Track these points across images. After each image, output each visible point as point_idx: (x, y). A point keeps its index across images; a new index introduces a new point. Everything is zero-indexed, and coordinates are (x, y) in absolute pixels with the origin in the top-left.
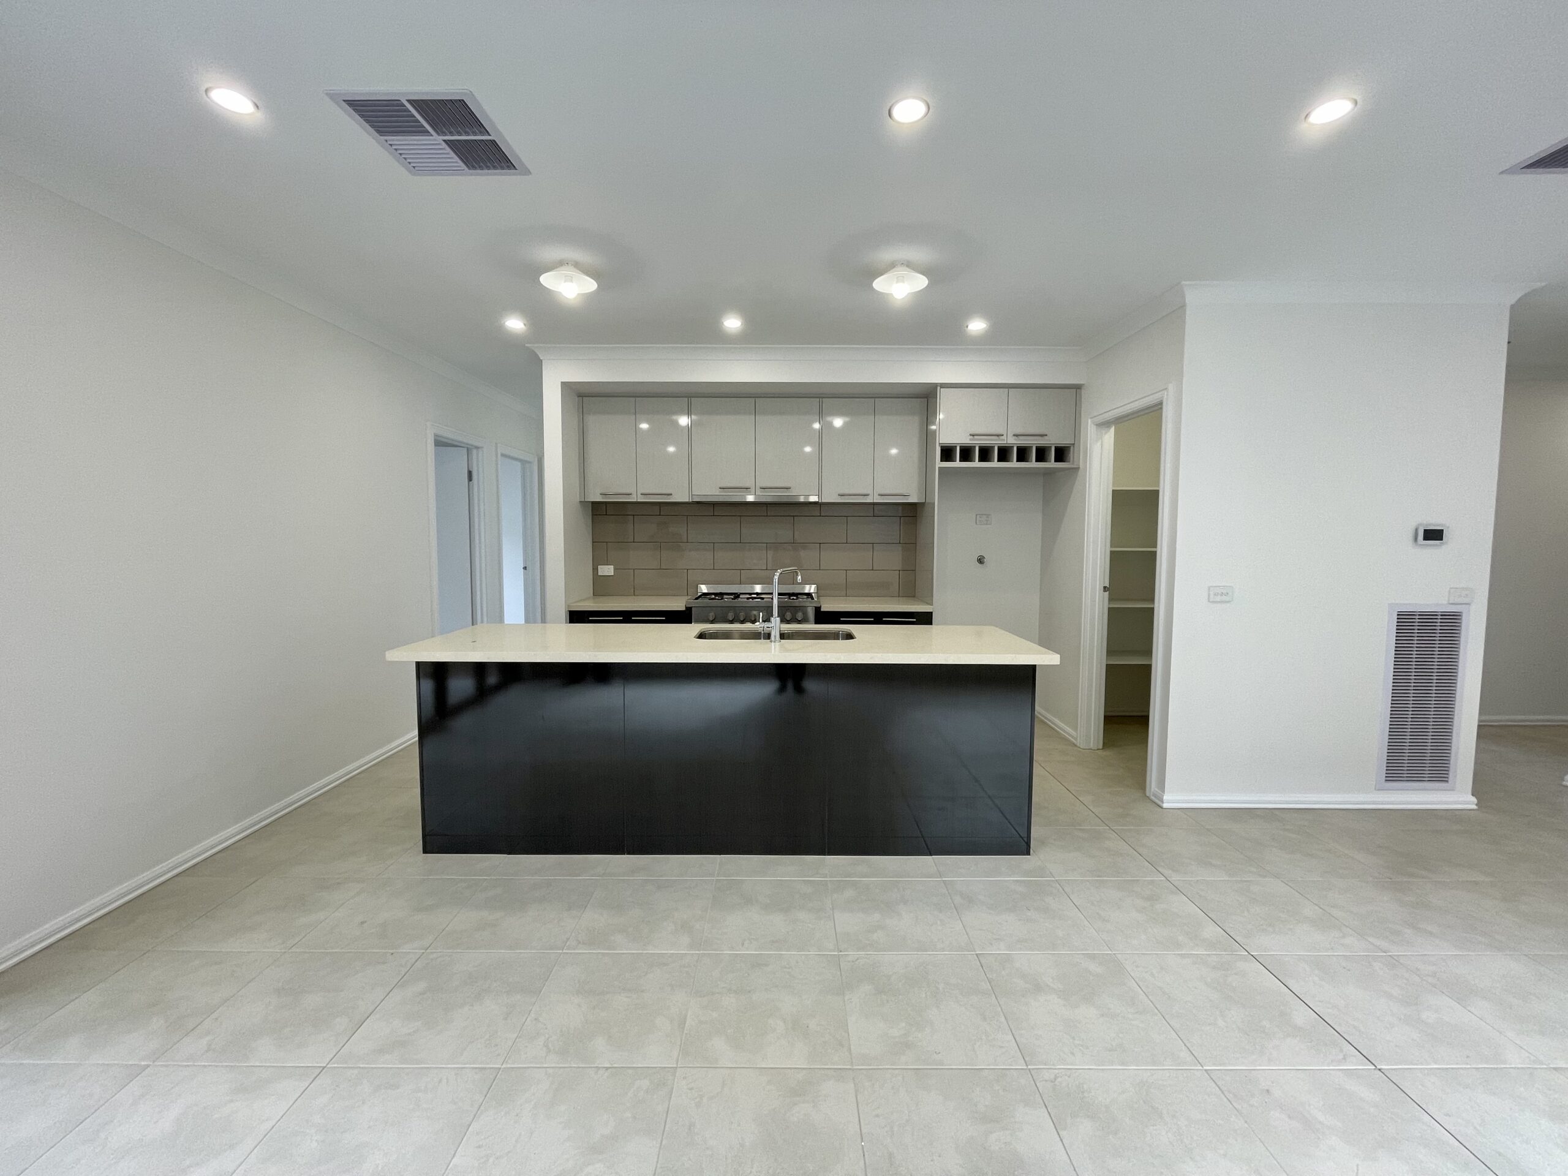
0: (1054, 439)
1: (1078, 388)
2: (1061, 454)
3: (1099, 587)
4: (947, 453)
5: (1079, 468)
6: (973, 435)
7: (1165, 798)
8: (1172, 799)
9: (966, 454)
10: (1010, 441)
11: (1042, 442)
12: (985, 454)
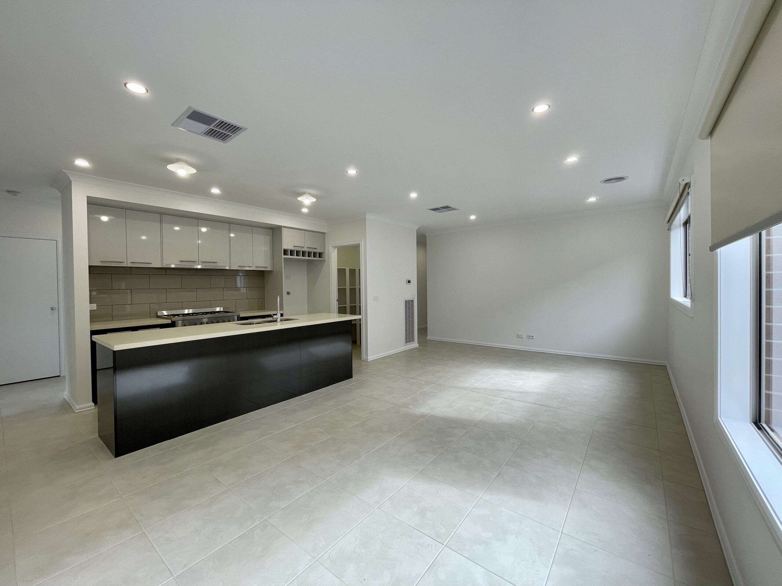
0: (318, 251)
1: (324, 233)
2: (320, 255)
3: (336, 300)
4: (285, 252)
5: (325, 260)
6: (294, 246)
7: (369, 358)
8: (370, 358)
9: (292, 253)
10: (306, 249)
11: (315, 251)
12: (298, 253)
